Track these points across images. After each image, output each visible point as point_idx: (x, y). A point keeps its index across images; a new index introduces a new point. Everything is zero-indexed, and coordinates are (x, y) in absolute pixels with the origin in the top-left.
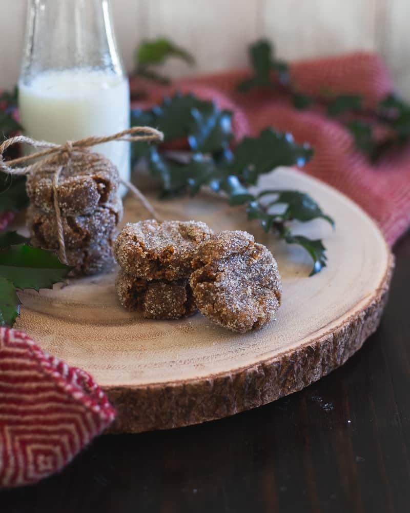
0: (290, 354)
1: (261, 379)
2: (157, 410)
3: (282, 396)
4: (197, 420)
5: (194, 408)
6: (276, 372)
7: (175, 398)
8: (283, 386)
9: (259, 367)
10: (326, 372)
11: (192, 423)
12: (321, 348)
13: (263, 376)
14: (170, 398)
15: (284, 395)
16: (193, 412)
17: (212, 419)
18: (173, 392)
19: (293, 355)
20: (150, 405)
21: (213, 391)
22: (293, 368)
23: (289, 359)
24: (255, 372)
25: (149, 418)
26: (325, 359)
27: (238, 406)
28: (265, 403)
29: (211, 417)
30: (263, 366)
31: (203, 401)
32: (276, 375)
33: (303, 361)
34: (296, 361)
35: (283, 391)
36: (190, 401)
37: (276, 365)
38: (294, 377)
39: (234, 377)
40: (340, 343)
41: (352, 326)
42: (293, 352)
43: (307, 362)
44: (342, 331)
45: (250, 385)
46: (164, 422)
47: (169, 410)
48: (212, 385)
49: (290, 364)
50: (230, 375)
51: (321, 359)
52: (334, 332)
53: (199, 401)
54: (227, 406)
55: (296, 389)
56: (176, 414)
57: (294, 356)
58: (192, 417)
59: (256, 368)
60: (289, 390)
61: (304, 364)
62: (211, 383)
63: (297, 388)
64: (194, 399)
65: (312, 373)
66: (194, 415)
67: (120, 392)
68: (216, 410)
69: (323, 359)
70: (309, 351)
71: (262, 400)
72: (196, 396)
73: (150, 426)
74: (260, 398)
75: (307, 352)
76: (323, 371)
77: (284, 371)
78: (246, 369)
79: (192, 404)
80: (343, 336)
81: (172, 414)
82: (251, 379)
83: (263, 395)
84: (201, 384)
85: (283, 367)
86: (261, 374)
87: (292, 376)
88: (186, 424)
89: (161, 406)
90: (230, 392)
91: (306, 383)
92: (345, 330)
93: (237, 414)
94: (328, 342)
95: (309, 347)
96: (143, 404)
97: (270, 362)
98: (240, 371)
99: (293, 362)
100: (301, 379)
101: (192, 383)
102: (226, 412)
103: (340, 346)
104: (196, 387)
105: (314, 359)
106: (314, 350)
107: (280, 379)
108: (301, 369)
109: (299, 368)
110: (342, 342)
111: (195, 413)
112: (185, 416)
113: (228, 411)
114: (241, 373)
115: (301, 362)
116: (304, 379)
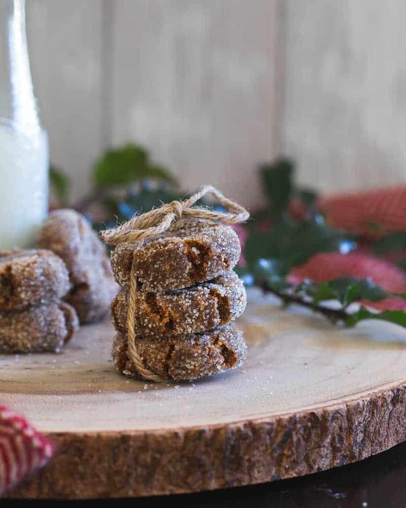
0: (287, 417)
1: (248, 441)
2: (110, 467)
3: (276, 478)
4: (163, 489)
5: (158, 471)
6: (268, 437)
7: (134, 452)
8: (278, 462)
9: (245, 425)
10: (338, 461)
11: (155, 493)
12: (330, 418)
13: (250, 437)
14: (126, 451)
15: (280, 476)
16: (156, 476)
17: (182, 491)
18: (131, 443)
19: (291, 418)
20: (100, 460)
21: (184, 448)
22: (291, 437)
23: (285, 423)
24: (239, 430)
25: (99, 477)
26: (337, 440)
27: (218, 478)
28: (254, 482)
29: (181, 487)
30: (250, 425)
31: (170, 462)
32: (268, 442)
33: (305, 431)
34: (295, 429)
35: (278, 471)
36: (153, 458)
37: (267, 427)
38: (292, 451)
39: (212, 433)
40: (357, 423)
41: (373, 403)
42: (291, 415)
43: (310, 434)
44: (358, 404)
45: (233, 446)
46: (118, 485)
47: (125, 468)
48: (182, 439)
49: (287, 429)
50: (206, 428)
51: (330, 436)
52: (348, 404)
53: (165, 460)
54: (203, 473)
55: (296, 473)
56: (134, 475)
57: (293, 420)
58: (156, 483)
59: (241, 425)
60: (287, 470)
61: (306, 437)
62: (181, 435)
63: (296, 470)
64: (158, 456)
65: (318, 453)
66: (158, 480)
67: (61, 439)
68: (187, 477)
69: (333, 439)
70: (313, 419)
71: (250, 475)
72: (161, 452)
73: (100, 489)
74: (246, 471)
75: (310, 420)
76: (334, 458)
77: (279, 439)
78: (227, 425)
79: (156, 463)
80: (361, 412)
81: (129, 474)
82: (234, 438)
83: (251, 468)
84: (168, 435)
85: (277, 433)
86: (247, 434)
87: (290, 449)
88: (147, 491)
89: (115, 461)
90: (206, 453)
91: (311, 467)
92: (364, 405)
93: (215, 491)
94: (339, 413)
95: (313, 414)
96: (92, 456)
97: (260, 421)
98: (220, 427)
99: (291, 429)
100: (302, 457)
101: (157, 433)
102: (201, 482)
103: (356, 427)
104: (161, 439)
105: (319, 432)
106: (320, 419)
107: (274, 450)
108: (303, 443)
109: (299, 440)
110: (360, 423)
111: (159, 478)
112: (147, 480)
113: (204, 483)
114: (220, 429)
115: (302, 431)
116: (307, 459)
